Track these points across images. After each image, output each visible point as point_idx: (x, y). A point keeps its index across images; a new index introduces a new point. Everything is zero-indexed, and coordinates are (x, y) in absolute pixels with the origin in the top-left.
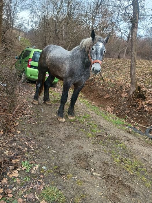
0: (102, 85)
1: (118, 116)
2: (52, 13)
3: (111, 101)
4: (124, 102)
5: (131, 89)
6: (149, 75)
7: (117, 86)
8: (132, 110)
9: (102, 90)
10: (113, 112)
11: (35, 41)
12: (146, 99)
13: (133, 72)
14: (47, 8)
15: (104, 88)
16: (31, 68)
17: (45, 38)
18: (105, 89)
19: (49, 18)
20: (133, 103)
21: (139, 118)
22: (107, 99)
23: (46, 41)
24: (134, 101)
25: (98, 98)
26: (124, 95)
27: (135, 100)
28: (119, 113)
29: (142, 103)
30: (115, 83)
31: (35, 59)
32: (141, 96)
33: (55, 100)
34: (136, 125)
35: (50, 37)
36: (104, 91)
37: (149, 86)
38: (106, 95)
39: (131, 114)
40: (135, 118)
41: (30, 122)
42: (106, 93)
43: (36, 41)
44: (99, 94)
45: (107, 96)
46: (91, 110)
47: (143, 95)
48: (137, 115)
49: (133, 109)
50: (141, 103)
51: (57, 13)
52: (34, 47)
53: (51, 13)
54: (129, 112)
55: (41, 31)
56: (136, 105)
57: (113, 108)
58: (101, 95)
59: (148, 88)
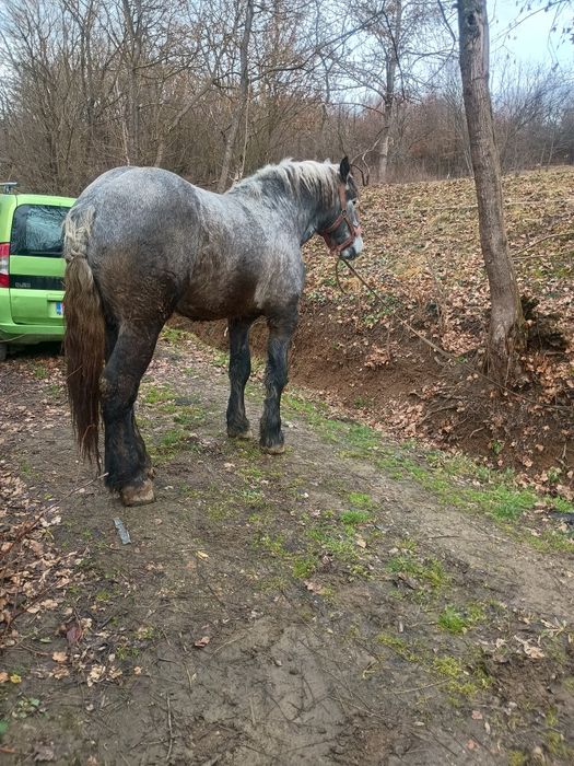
0: (339, 308)
1: (454, 442)
2: (61, 38)
3: (398, 374)
4: (470, 378)
5: (497, 315)
6: (524, 236)
7: (409, 307)
8: (517, 410)
9: (349, 332)
10: (426, 427)
11: (10, 161)
12: (567, 351)
13: (494, 241)
14: (35, 18)
15: (353, 320)
16: (12, 290)
17: (49, 141)
18: (358, 326)
19: (51, 60)
20: (513, 375)
21: (562, 444)
22: (380, 367)
23: (57, 154)
24: (518, 369)
25: (334, 371)
26: (459, 343)
27: (523, 364)
28: (455, 428)
29: (554, 372)
30: (395, 291)
31: (23, 242)
32: (543, 338)
33: (167, 442)
34: (552, 477)
35: (69, 137)
36: (359, 333)
37: (550, 286)
38: (373, 352)
39: (516, 430)
40: (541, 448)
41: (68, 664)
42: (370, 344)
43: (13, 160)
44: (336, 352)
45: (378, 355)
46: (354, 457)
47: (557, 336)
48: (546, 428)
49: (518, 404)
50: (549, 371)
51: (82, 33)
52: (10, 187)
53: (55, 39)
54: (505, 422)
55: (25, 117)
56: (527, 384)
57: (420, 408)
58: (347, 355)
59: (550, 294)
